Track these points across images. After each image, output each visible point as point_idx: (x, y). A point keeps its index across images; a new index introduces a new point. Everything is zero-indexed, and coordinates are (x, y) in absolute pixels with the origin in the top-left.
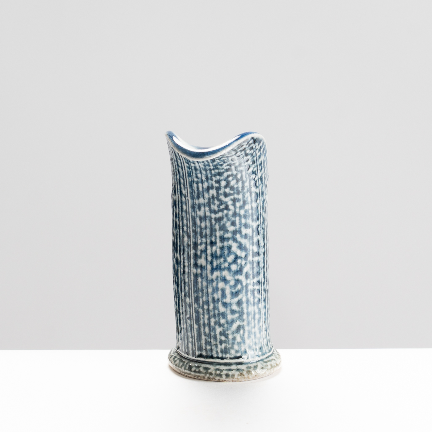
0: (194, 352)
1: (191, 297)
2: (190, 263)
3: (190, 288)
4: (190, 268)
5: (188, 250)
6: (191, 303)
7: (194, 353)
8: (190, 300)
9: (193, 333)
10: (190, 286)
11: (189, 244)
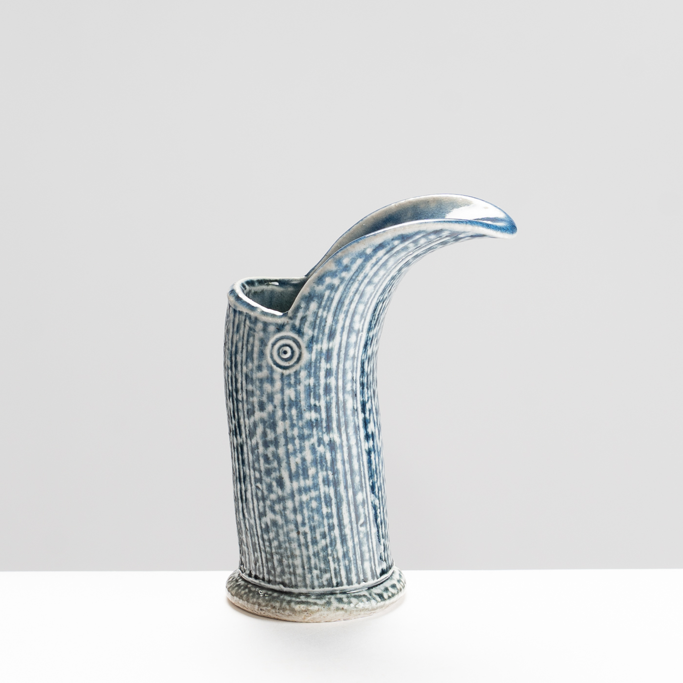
0: (374, 571)
1: (364, 489)
2: (358, 436)
3: (363, 475)
4: (359, 445)
5: (354, 419)
6: (365, 499)
7: (375, 574)
8: (363, 495)
9: (370, 543)
10: (362, 473)
11: (355, 408)
